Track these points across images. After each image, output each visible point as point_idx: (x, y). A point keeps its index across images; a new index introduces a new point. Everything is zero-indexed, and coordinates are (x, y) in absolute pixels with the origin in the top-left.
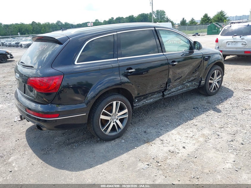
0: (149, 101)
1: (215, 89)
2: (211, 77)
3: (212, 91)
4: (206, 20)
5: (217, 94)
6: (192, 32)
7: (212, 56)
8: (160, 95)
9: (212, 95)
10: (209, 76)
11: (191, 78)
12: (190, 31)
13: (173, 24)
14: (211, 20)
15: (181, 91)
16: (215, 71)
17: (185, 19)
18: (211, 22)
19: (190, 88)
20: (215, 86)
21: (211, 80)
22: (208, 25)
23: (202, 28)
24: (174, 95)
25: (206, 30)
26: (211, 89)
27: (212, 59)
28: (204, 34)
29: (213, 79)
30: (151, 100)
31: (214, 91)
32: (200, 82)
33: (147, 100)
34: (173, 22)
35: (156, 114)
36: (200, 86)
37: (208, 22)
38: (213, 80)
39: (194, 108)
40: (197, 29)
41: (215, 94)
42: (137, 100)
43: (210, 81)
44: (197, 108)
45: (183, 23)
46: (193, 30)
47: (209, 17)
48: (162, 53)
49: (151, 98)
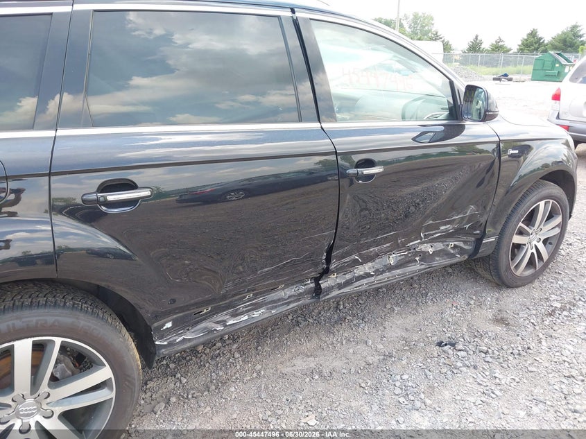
0: (246, 317)
1: (531, 263)
2: (521, 224)
3: (518, 273)
4: (532, 44)
5: (536, 283)
6: (494, 70)
7: (538, 148)
8: (302, 289)
9: (518, 287)
10: (514, 220)
11: (442, 228)
12: (488, 69)
13: (447, 47)
14: (545, 46)
15: (399, 271)
16: (542, 204)
17: (479, 38)
18: (545, 51)
19: (434, 264)
20: (532, 253)
21: (521, 233)
22: (537, 55)
23: (520, 64)
24: (365, 287)
25: (530, 68)
26: (517, 267)
27: (536, 158)
28: (523, 77)
29: (530, 231)
30: (256, 314)
31: (530, 272)
32: (479, 242)
33: (235, 315)
34: (450, 43)
35: (289, 355)
36: (478, 256)
37: (537, 49)
38: (528, 234)
39: (440, 344)
40: (507, 63)
41: (531, 282)
42: (169, 325)
43: (517, 239)
44: (453, 345)
45: (475, 47)
46: (496, 66)
47: (540, 39)
48: (316, 125)
49: (257, 307)
